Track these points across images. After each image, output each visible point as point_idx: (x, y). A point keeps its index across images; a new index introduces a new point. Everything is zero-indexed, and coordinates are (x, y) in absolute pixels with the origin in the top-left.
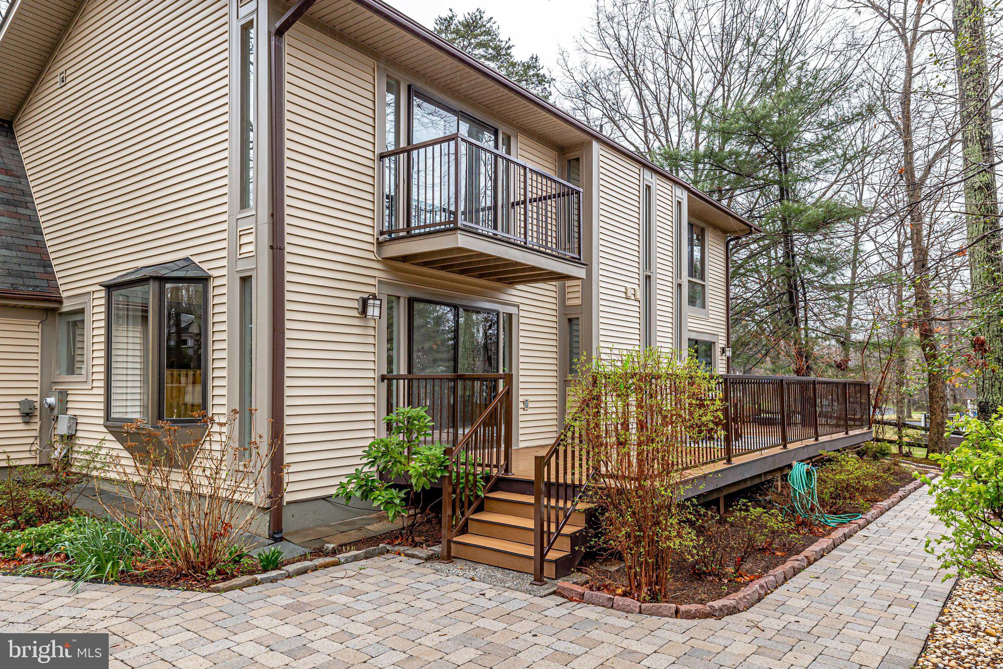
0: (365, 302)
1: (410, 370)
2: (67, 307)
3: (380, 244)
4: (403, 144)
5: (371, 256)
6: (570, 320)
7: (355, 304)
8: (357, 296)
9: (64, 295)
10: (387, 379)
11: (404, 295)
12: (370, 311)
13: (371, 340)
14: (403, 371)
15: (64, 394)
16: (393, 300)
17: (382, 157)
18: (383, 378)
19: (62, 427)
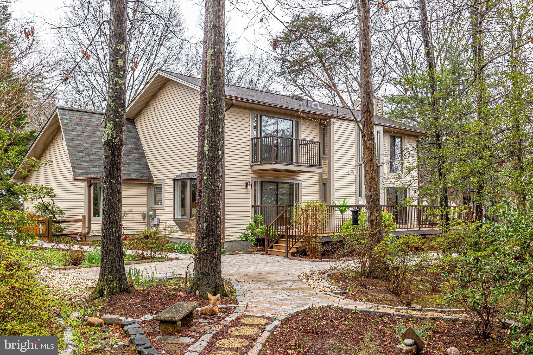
0: (247, 184)
1: (261, 204)
2: (155, 183)
3: (252, 166)
4: (259, 136)
5: (249, 170)
6: (324, 184)
7: (244, 185)
8: (245, 182)
9: (154, 179)
10: (254, 207)
11: (259, 180)
12: (248, 187)
13: (249, 195)
14: (259, 204)
15: (155, 211)
16: (255, 182)
17: (252, 139)
18: (253, 206)
19: (155, 222)
